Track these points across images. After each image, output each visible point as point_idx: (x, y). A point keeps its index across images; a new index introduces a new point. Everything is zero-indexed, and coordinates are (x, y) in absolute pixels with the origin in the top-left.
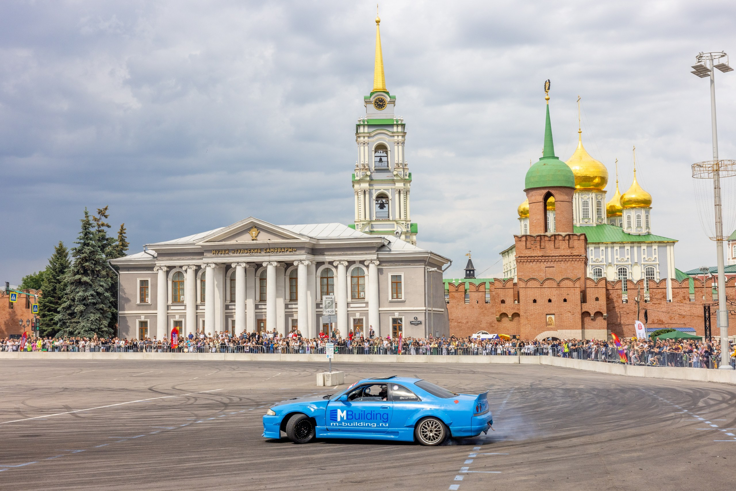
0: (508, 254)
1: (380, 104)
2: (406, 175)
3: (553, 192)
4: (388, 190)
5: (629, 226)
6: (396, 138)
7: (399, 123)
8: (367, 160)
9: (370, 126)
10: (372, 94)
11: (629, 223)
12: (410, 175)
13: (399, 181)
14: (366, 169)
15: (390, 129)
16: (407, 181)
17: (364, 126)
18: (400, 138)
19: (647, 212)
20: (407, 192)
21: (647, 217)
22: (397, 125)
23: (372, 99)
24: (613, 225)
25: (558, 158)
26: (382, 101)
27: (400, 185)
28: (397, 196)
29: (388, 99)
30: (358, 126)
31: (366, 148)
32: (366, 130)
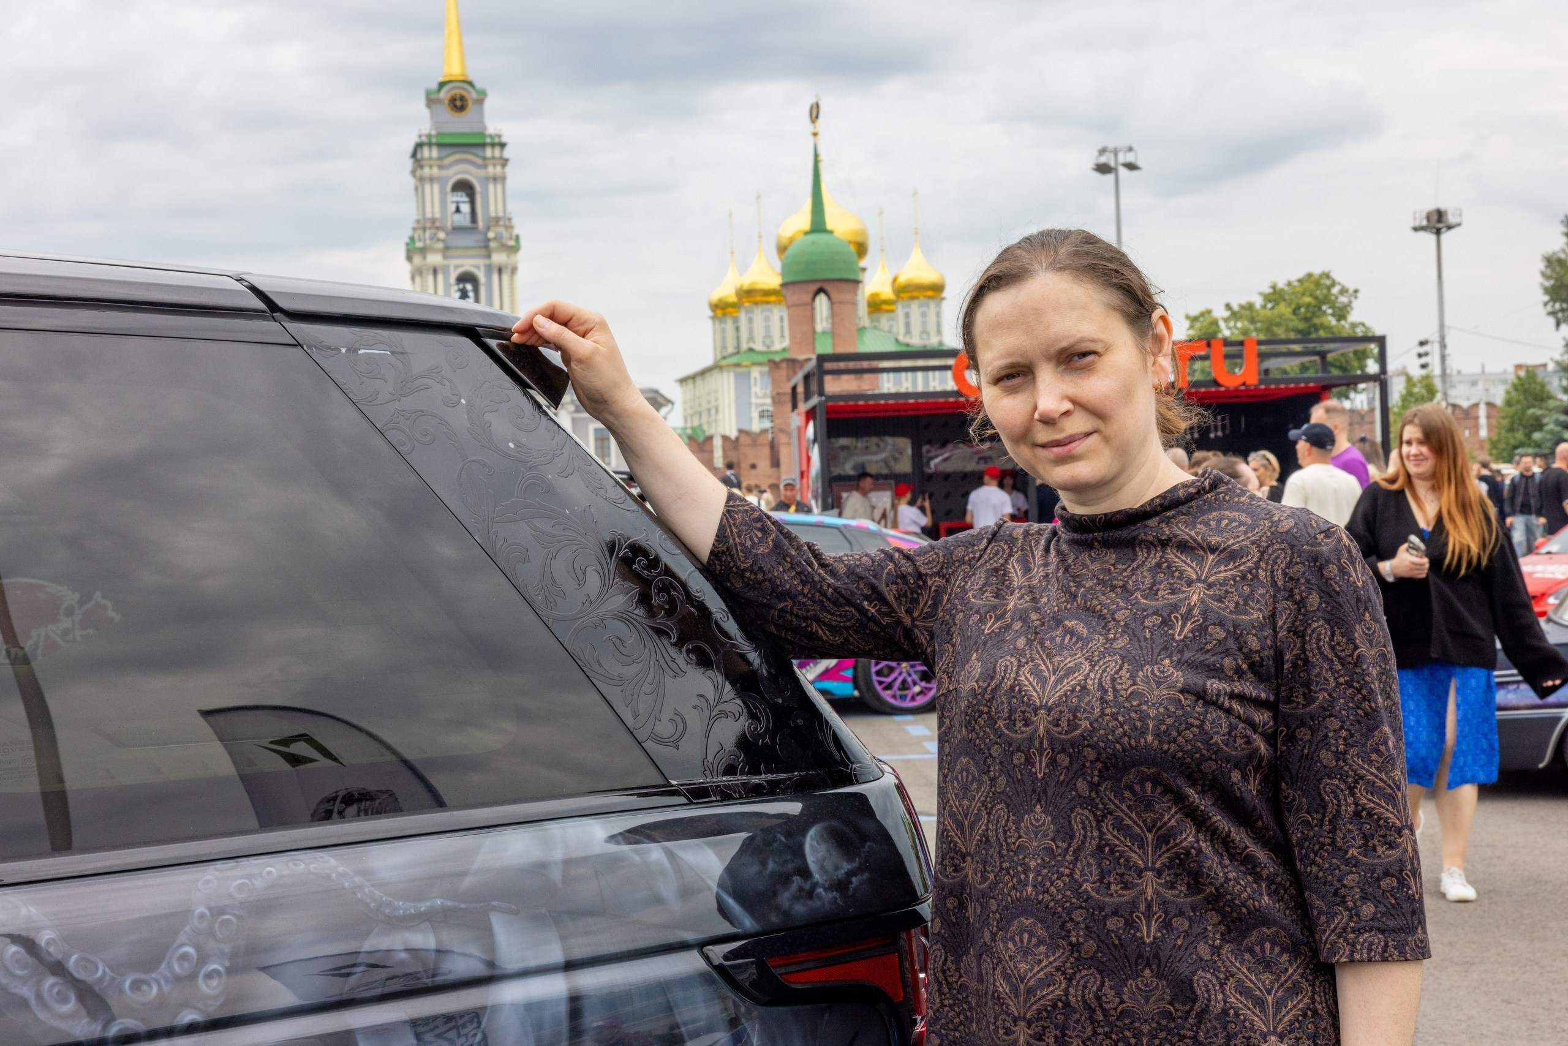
0: (694, 383)
1: (458, 104)
2: (511, 238)
3: (827, 287)
4: (478, 267)
5: (908, 331)
6: (490, 169)
7: (497, 140)
8: (437, 209)
9: (440, 146)
10: (442, 85)
11: (908, 325)
12: (517, 238)
13: (498, 250)
14: (437, 228)
15: (478, 151)
16: (514, 249)
17: (430, 145)
18: (499, 169)
19: (939, 305)
20: (514, 270)
21: (938, 315)
22: (493, 145)
23: (444, 94)
24: (875, 327)
25: (831, 232)
26: (462, 98)
27: (498, 258)
28: (495, 277)
29: (474, 95)
30: (419, 146)
31: (436, 187)
32: (435, 153)
